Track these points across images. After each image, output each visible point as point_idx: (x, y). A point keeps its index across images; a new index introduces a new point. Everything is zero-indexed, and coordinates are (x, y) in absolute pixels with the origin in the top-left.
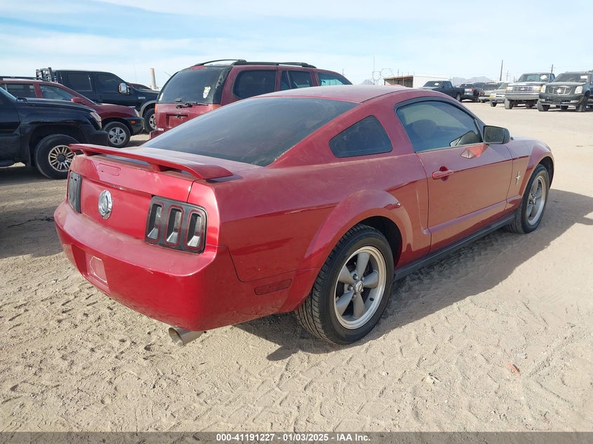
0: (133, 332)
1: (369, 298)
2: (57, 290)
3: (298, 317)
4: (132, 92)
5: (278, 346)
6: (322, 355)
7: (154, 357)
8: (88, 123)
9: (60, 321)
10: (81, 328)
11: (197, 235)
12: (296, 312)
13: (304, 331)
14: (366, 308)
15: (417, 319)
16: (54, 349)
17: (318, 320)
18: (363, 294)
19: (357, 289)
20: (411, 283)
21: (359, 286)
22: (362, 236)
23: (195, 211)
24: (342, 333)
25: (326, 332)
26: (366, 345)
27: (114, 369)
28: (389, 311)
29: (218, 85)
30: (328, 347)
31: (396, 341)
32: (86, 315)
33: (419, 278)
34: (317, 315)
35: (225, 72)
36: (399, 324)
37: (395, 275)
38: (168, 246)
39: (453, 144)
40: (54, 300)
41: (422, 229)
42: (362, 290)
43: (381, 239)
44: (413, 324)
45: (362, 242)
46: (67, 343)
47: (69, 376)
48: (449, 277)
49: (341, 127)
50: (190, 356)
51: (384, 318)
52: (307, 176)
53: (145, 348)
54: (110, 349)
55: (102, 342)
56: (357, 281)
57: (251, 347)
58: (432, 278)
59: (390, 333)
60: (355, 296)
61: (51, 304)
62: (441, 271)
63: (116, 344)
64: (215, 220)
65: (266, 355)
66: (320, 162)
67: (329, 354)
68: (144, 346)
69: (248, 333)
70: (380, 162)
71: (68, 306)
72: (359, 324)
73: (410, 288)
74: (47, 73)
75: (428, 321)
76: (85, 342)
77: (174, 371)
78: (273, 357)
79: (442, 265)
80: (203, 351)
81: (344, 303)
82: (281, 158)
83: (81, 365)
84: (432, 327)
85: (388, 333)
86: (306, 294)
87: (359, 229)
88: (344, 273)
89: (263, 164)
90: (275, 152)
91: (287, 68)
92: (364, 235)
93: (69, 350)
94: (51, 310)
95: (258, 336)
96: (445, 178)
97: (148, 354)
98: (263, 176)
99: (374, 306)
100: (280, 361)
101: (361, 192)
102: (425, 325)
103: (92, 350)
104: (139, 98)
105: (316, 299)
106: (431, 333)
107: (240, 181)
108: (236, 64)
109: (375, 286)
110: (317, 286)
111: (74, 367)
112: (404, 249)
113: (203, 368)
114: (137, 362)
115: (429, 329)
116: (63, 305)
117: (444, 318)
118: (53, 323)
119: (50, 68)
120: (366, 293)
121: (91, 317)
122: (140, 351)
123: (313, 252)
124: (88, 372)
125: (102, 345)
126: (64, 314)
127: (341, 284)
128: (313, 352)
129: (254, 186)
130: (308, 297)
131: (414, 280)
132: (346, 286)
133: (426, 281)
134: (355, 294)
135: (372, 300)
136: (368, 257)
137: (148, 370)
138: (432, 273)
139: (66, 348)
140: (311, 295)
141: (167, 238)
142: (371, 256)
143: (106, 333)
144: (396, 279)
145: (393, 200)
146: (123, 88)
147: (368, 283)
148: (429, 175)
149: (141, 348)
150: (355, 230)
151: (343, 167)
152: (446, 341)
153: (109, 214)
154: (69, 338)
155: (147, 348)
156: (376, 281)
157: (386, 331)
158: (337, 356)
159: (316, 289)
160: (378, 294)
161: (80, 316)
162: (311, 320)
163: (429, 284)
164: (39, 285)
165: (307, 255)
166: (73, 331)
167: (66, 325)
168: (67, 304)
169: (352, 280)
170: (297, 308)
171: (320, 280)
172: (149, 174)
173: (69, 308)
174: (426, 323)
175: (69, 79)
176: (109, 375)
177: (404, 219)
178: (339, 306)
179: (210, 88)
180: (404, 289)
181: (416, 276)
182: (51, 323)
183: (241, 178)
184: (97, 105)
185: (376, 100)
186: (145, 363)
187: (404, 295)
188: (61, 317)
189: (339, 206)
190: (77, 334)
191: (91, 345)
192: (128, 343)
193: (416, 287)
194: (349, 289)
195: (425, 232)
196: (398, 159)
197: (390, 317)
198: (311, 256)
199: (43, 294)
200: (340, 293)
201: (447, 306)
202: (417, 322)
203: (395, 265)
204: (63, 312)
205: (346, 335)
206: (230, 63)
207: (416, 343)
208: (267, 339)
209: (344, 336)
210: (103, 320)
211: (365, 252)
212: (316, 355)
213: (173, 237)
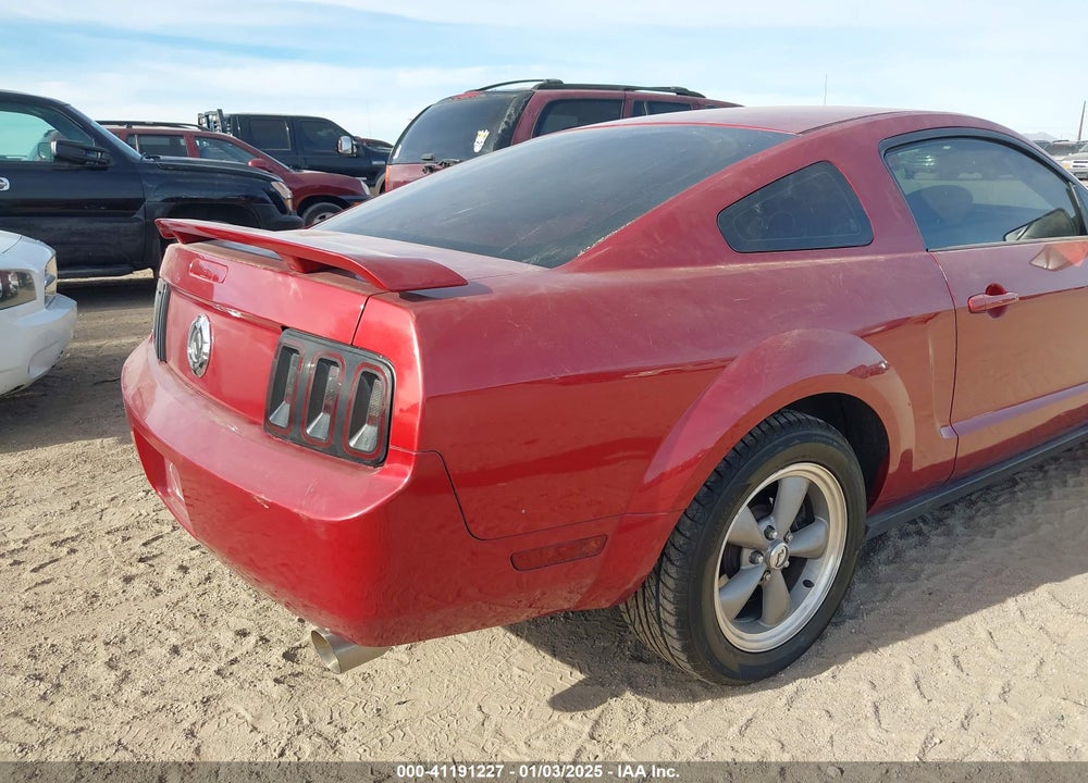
0: (269, 614)
1: (802, 578)
2: (143, 512)
3: (625, 616)
4: (362, 152)
5: (578, 676)
6: (680, 706)
7: (300, 679)
8: (267, 202)
9: (128, 580)
10: (169, 596)
11: (371, 423)
12: (622, 607)
13: (639, 646)
14: (794, 604)
15: (916, 633)
16: (98, 642)
17: (674, 632)
18: (785, 572)
19: (773, 562)
20: (900, 543)
21: (778, 555)
22: (793, 439)
23: (370, 366)
24: (733, 663)
25: (690, 659)
26: (790, 688)
27: (206, 702)
28: (848, 608)
29: (503, 126)
30: (697, 688)
31: (865, 687)
32: (184, 569)
33: (919, 533)
34: (672, 620)
35: (519, 102)
36: (870, 643)
37: (867, 528)
38: (309, 444)
39: (1010, 238)
40: (133, 532)
41: (938, 425)
42: (787, 564)
43: (839, 447)
44: (905, 643)
45: (790, 452)
46: (127, 630)
47: (110, 706)
48: (993, 533)
49: (750, 184)
50: (377, 680)
51: (836, 625)
52: (655, 292)
53: (286, 656)
54: (210, 651)
55: (200, 633)
56: (775, 543)
57: (515, 669)
58: (948, 533)
59: (849, 664)
60: (768, 577)
61: (125, 539)
62: (971, 518)
63: (226, 638)
64: (413, 390)
65: (548, 696)
66: (693, 263)
67: (697, 705)
68: (284, 650)
69: (513, 637)
70: (841, 265)
71: (153, 549)
72: (774, 640)
73: (898, 555)
74: (214, 118)
75: (944, 639)
76: (165, 631)
77: (335, 715)
78: (565, 702)
79: (974, 503)
80: (408, 671)
81: (742, 591)
82: (596, 249)
83: (140, 683)
84: (955, 657)
85: (844, 661)
86: (646, 569)
87: (783, 420)
88: (741, 525)
89: (548, 263)
90: (581, 238)
91: (645, 96)
92: (797, 437)
93: (129, 646)
94: (119, 554)
95: (535, 645)
96: (997, 311)
97: (289, 668)
98: (542, 290)
99: (813, 599)
100: (580, 714)
101: (793, 336)
102: (936, 648)
103: (175, 650)
104: (375, 163)
105: (671, 583)
106: (952, 670)
107: (480, 299)
108: (541, 87)
109: (819, 554)
110: (673, 553)
111: (126, 688)
112: (893, 468)
113: (399, 713)
114: (259, 688)
115: (946, 661)
116: (145, 544)
117: (984, 635)
118: (115, 583)
119: (220, 111)
120: (795, 569)
121: (193, 576)
122: (273, 661)
123: (668, 468)
124: (151, 703)
125: (197, 641)
126: (142, 565)
127: (735, 550)
128: (662, 698)
129: (516, 311)
130: (649, 576)
131: (908, 534)
132: (746, 554)
133: (936, 540)
134: (768, 571)
135: (808, 584)
136: (804, 488)
137: (278, 709)
138: (950, 521)
139: (123, 641)
140: (657, 571)
141: (308, 426)
142: (812, 486)
143: (213, 614)
144: (870, 535)
145: (871, 356)
146: (345, 146)
147: (801, 546)
148: (962, 302)
149: (276, 655)
150: (774, 423)
151: (749, 275)
152: (994, 698)
153: (205, 366)
154: (135, 619)
155: (289, 656)
156: (822, 542)
157: (839, 657)
158: (716, 711)
159: (669, 560)
160: (824, 574)
161: (170, 571)
162: (656, 629)
163: (942, 547)
164: (112, 499)
165: (649, 477)
166: (148, 604)
167: (139, 587)
168: (154, 544)
169: (760, 539)
170: (623, 599)
171: (680, 541)
172: (280, 278)
173: (156, 552)
174: (940, 642)
175: (252, 129)
176: (192, 715)
177: (895, 401)
178: (725, 599)
179: (487, 133)
180: (883, 556)
181: (912, 528)
182: (110, 582)
183: (488, 291)
184: (294, 172)
185: (836, 127)
186: (276, 691)
187: (884, 570)
188: (134, 571)
189: (733, 366)
190: (154, 609)
191: (174, 639)
192: (252, 639)
193: (913, 553)
194: (752, 561)
195: (945, 433)
196: (887, 261)
197: (849, 624)
198: (661, 478)
199: (115, 518)
200: (731, 568)
201: (989, 603)
202: (916, 640)
203: (870, 504)
204: (141, 560)
205: (740, 665)
206: (530, 86)
207: (915, 696)
208: (554, 655)
209: (736, 668)
210: (215, 582)
211: (797, 476)
212: (666, 706)
213: (319, 426)
